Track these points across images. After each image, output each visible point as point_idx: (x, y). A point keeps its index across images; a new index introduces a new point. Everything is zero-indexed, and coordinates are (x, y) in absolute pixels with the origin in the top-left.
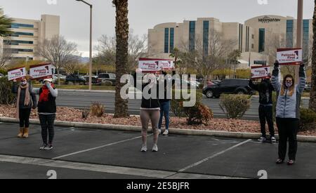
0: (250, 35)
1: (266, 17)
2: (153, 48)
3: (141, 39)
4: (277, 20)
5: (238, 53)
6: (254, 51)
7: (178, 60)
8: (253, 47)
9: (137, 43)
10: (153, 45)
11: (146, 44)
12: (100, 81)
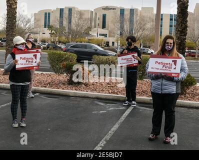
0: (97, 18)
1: (107, 7)
2: (37, 23)
3: (29, 17)
4: (114, 9)
5: (90, 28)
6: (99, 28)
7: (53, 32)
8: (98, 25)
9: (27, 19)
10: (37, 21)
11: (33, 20)
12: (2, 44)
